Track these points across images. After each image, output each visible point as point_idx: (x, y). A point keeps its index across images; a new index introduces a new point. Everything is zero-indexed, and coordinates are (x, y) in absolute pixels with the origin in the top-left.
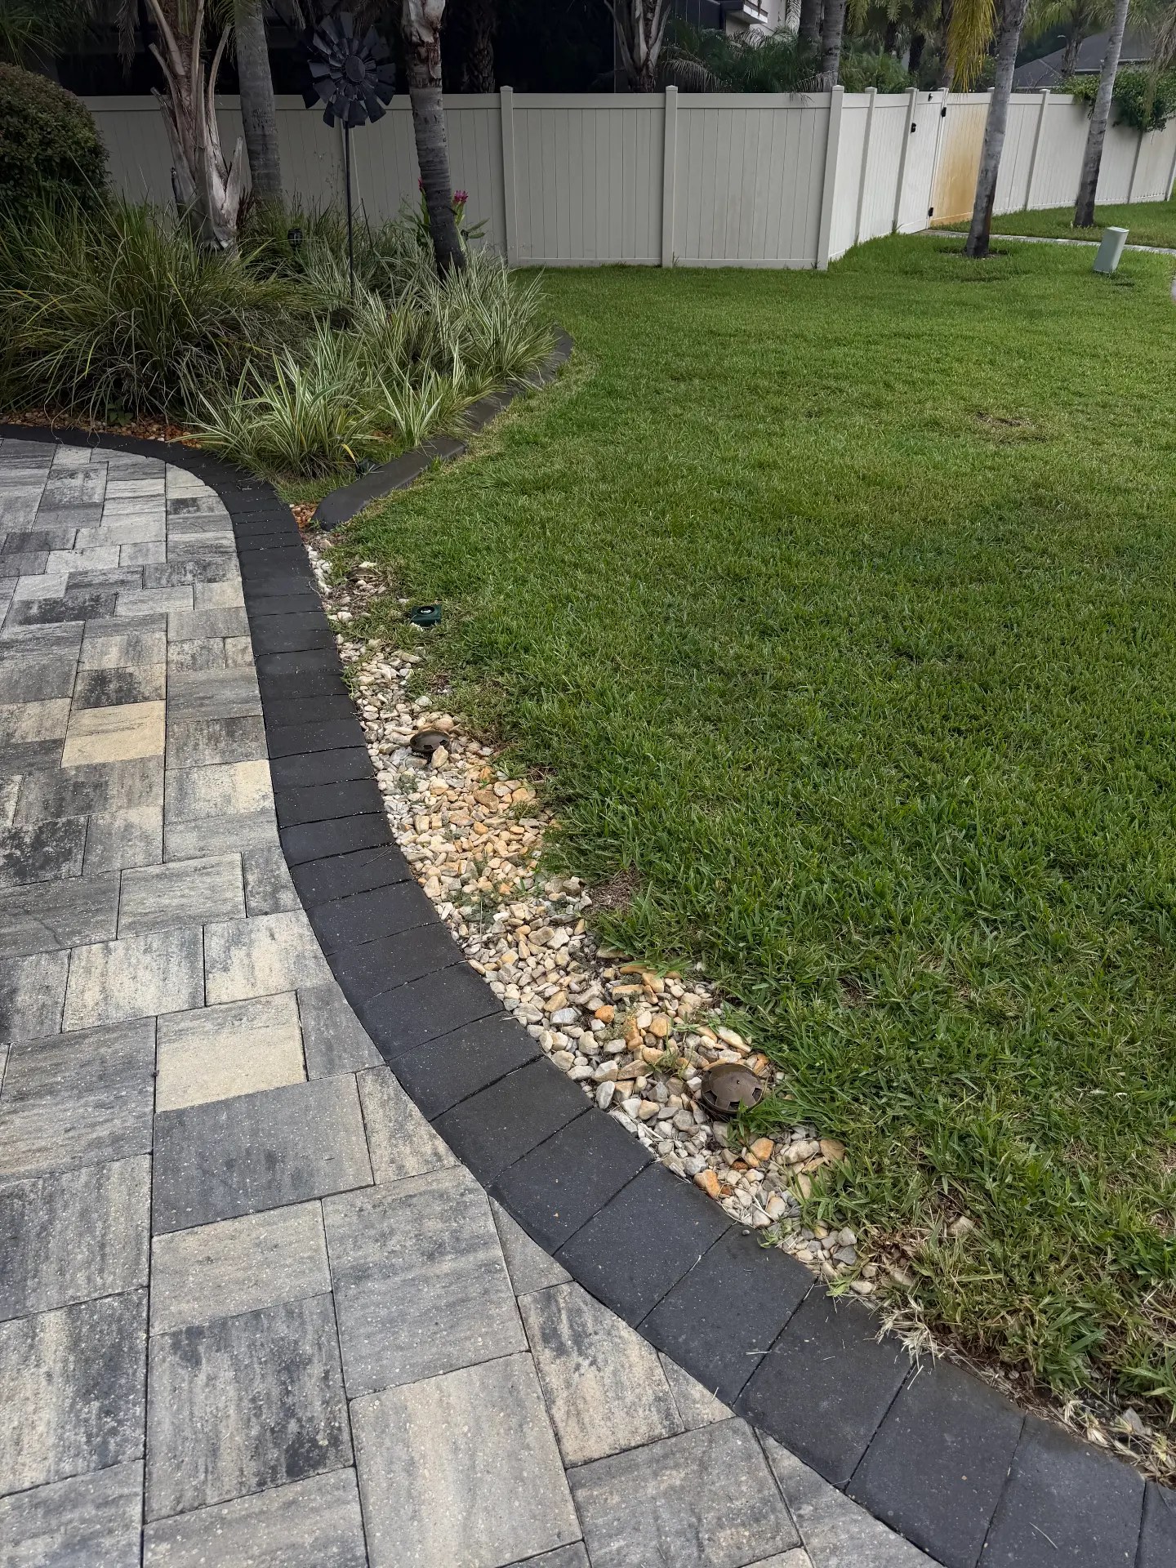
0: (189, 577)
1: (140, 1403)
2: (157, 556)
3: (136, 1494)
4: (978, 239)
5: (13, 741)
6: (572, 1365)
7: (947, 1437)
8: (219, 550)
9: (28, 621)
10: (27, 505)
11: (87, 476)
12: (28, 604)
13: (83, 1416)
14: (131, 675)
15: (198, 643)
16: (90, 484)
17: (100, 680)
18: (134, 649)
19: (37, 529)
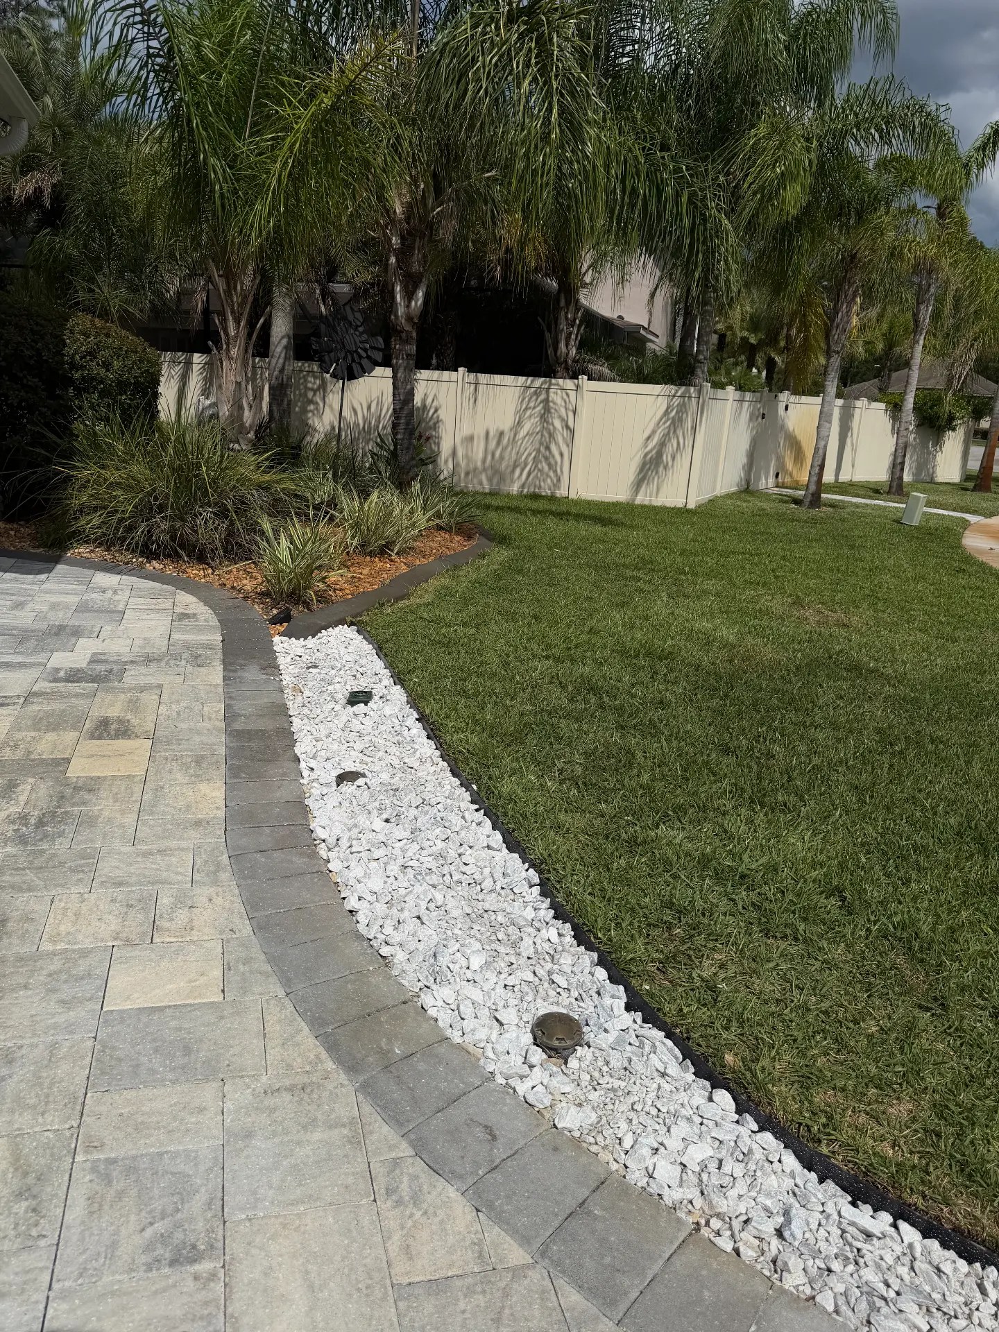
0: (183, 662)
1: (59, 1206)
2: (161, 645)
3: (47, 1268)
4: (813, 495)
5: (32, 757)
6: (407, 1213)
7: (706, 1293)
8: (209, 647)
9: (56, 680)
10: (67, 607)
11: (115, 592)
12: (57, 670)
13: (14, 1211)
14: (128, 721)
15: (183, 704)
16: (117, 598)
17: (104, 723)
18: (134, 705)
19: (71, 623)
